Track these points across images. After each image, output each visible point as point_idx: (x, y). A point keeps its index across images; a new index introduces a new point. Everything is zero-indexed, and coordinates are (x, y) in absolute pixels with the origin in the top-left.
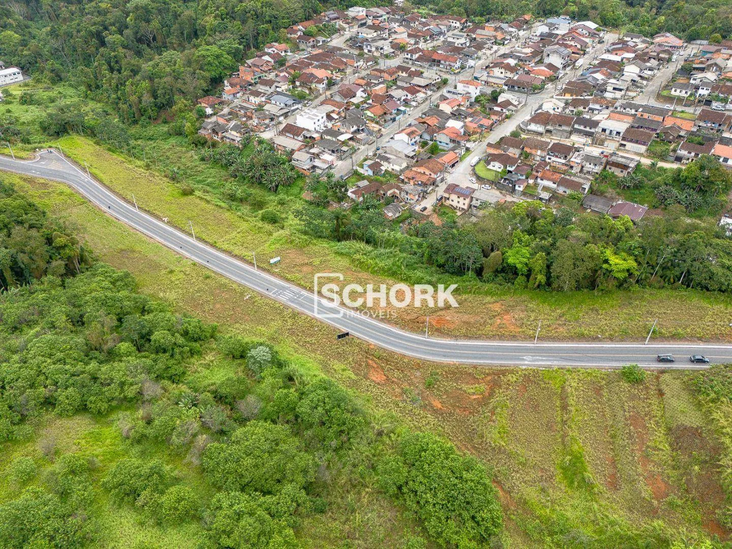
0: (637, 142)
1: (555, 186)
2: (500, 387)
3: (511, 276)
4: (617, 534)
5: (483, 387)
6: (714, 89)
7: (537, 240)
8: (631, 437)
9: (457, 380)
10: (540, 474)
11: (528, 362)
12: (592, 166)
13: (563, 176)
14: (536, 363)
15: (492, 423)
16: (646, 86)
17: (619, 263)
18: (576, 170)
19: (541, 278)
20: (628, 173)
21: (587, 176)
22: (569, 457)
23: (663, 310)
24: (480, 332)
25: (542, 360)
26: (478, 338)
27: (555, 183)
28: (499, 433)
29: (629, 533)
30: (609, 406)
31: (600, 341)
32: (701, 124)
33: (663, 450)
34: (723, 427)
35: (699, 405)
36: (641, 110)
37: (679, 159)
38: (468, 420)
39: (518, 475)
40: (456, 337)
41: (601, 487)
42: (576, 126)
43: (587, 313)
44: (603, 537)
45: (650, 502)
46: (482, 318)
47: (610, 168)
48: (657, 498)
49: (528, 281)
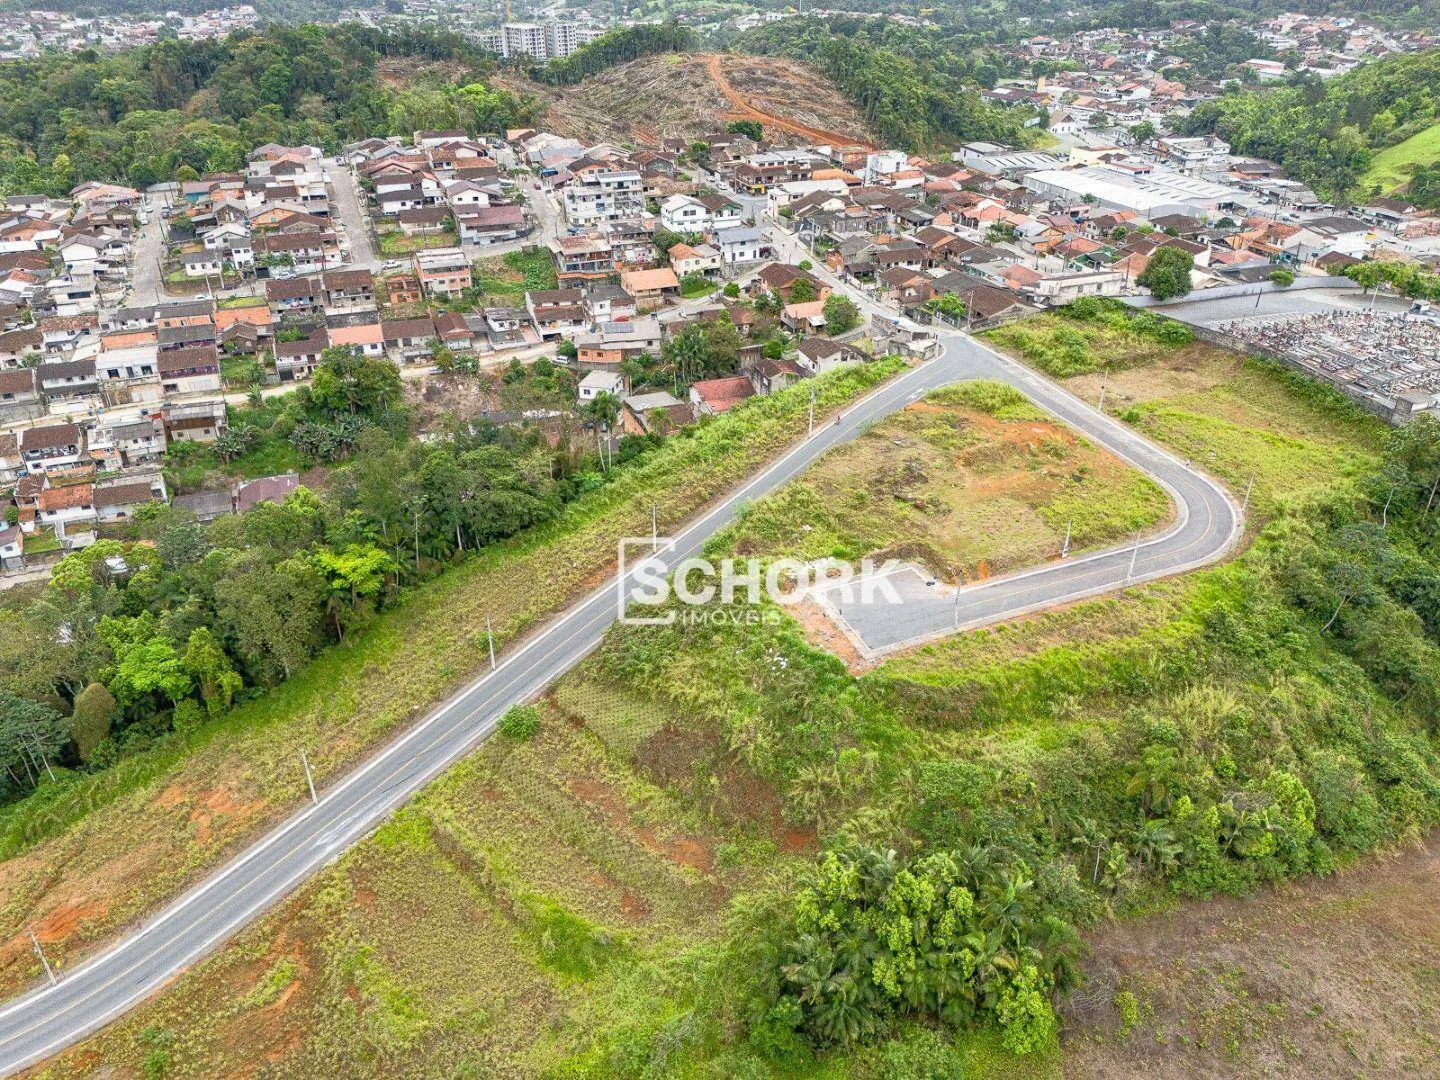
0: (194, 372)
1: (91, 512)
2: (321, 932)
3: (154, 718)
4: (711, 972)
5: (287, 964)
6: (257, 246)
7: (165, 612)
8: (598, 818)
9: (214, 1003)
10: (528, 1008)
11: (332, 846)
12: (141, 444)
13: (94, 486)
14: (349, 834)
15: (368, 1009)
16: (130, 275)
17: (356, 564)
18: (113, 464)
19: (230, 679)
20: (220, 429)
21: (144, 466)
22: (547, 934)
23: (473, 604)
24: (182, 870)
25: (355, 821)
26: (188, 883)
27: (88, 507)
28: (397, 1012)
29: (722, 955)
30: (527, 800)
31: (423, 714)
32: (281, 306)
33: (651, 798)
34: (696, 698)
35: (643, 695)
36: (157, 315)
37: (287, 375)
38: (313, 1052)
39: (496, 1048)
40: (133, 922)
41: (629, 931)
42: (47, 384)
43: (363, 686)
44: (699, 998)
45: (706, 884)
46: (159, 840)
47: (180, 435)
48: (706, 872)
49: (203, 703)
